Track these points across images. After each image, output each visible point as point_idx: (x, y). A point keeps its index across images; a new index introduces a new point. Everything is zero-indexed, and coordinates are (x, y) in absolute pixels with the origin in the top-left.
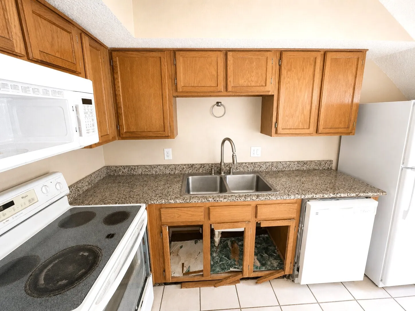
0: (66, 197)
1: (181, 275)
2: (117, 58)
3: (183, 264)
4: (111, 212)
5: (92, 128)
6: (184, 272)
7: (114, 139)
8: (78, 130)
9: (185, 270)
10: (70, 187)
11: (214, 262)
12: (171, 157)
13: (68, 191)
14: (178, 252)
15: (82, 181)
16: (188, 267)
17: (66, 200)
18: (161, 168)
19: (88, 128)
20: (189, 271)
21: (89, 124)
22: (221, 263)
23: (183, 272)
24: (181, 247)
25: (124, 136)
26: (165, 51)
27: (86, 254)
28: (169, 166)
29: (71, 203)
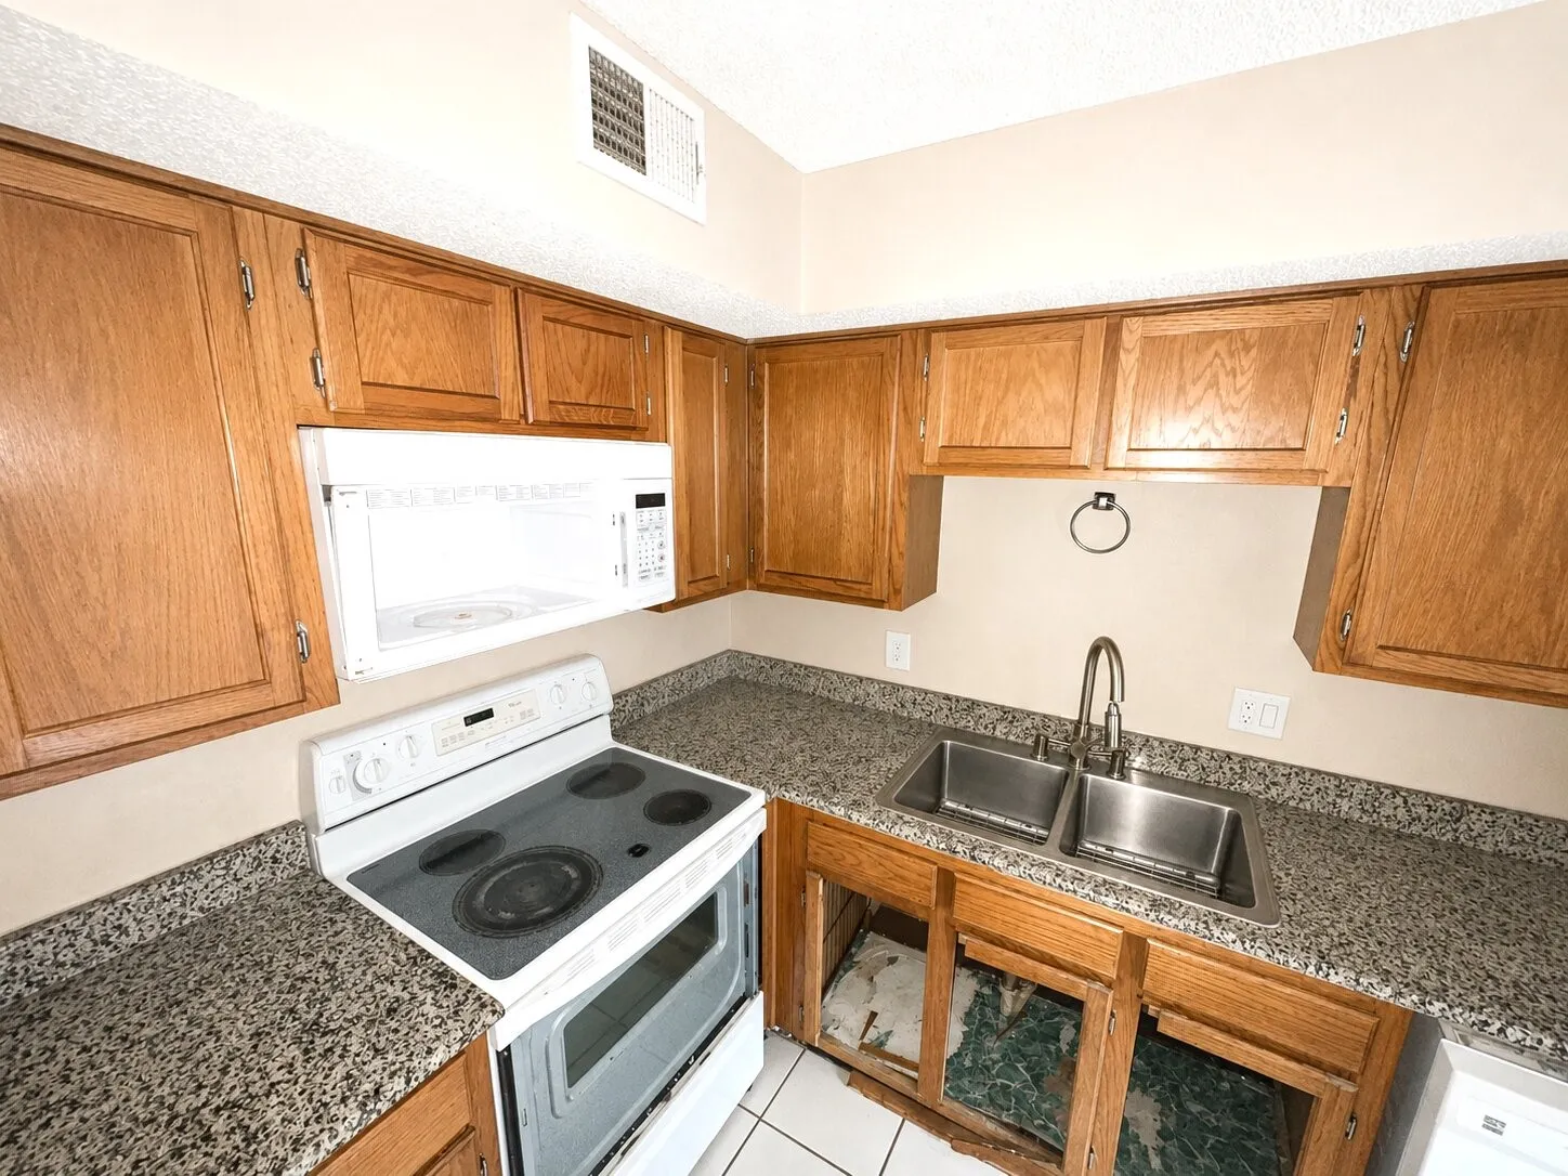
0: (607, 719)
1: (856, 1044)
2: (766, 364)
3: (874, 1015)
4: (675, 786)
5: (658, 564)
6: (866, 1040)
7: (734, 586)
8: (620, 570)
9: (872, 1034)
10: (617, 697)
11: (974, 1061)
12: (905, 663)
13: (609, 706)
14: (877, 969)
15: (654, 685)
16: (882, 1031)
17: (604, 725)
18: (872, 691)
19: (644, 565)
20: (882, 1044)
21: (650, 557)
22: (999, 1081)
23: (862, 1037)
24: (892, 961)
25: (762, 581)
26: (896, 336)
27: (573, 874)
28: (896, 687)
29: (615, 735)
